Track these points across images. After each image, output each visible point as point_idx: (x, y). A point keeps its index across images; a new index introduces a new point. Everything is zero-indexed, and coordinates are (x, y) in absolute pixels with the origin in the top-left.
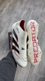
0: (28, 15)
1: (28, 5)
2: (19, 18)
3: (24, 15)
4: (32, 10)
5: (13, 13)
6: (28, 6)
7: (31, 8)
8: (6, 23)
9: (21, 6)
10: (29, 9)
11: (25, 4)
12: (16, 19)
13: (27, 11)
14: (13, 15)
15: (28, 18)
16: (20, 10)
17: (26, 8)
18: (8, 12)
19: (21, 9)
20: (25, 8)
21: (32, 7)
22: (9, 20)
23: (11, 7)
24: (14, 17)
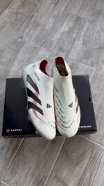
0: (74, 36)
1: (75, 7)
2: (46, 42)
3: (62, 34)
4: (87, 25)
5: (30, 26)
6: (74, 12)
7: (82, 16)
8: (6, 51)
9: (54, 8)
10: (78, 20)
11: (66, 4)
12: (37, 43)
13: (71, 24)
14: (27, 30)
15: (73, 43)
16: (51, 21)
17: (69, 15)
18: (16, 20)
19: (54, 17)
20: (66, 15)
21: (85, 14)
22: (15, 42)
23: (27, 8)
24: (30, 37)
